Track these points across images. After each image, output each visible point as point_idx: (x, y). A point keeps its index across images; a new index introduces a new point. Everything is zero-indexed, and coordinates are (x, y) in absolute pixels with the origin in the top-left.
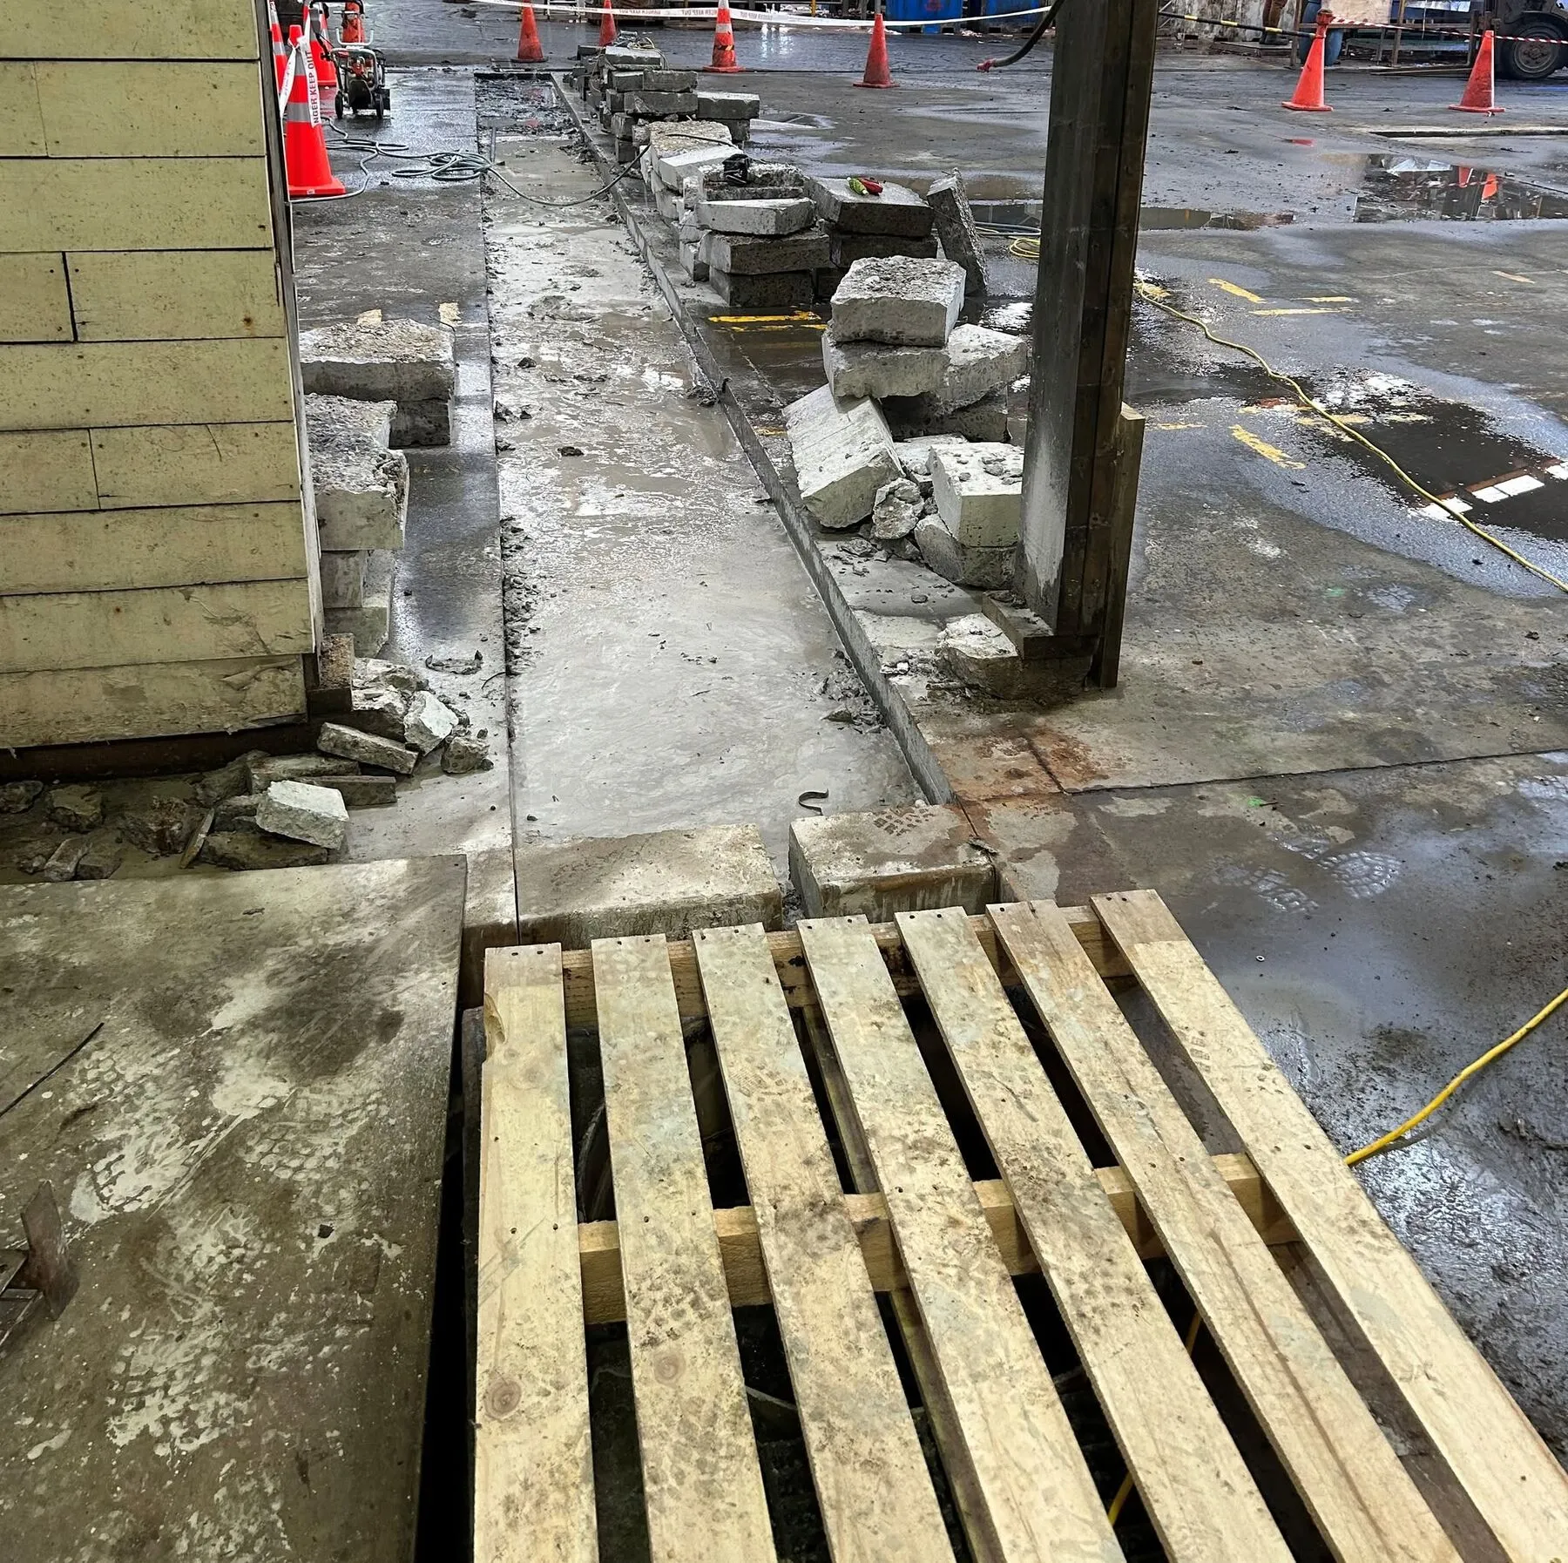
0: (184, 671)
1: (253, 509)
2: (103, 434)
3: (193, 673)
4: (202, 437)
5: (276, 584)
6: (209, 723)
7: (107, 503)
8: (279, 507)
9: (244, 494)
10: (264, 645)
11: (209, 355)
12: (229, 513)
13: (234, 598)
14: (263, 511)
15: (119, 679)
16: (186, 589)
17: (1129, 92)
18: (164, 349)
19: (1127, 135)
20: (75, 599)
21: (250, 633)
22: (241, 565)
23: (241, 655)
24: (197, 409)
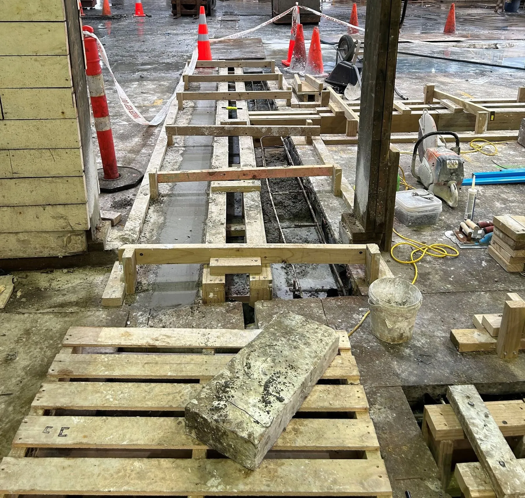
0: (44, 235)
1: (66, 179)
2: (14, 152)
3: (47, 235)
4: (48, 153)
5: (75, 205)
6: (53, 253)
7: (15, 176)
8: (75, 178)
9: (63, 173)
10: (71, 227)
11: (49, 125)
12: (58, 180)
13: (60, 210)
14: (69, 179)
15: (21, 236)
16: (44, 206)
17: (391, 31)
18: (34, 123)
19: (390, 47)
20: (5, 209)
21: (66, 222)
22: (63, 198)
23: (63, 230)
24: (46, 143)
